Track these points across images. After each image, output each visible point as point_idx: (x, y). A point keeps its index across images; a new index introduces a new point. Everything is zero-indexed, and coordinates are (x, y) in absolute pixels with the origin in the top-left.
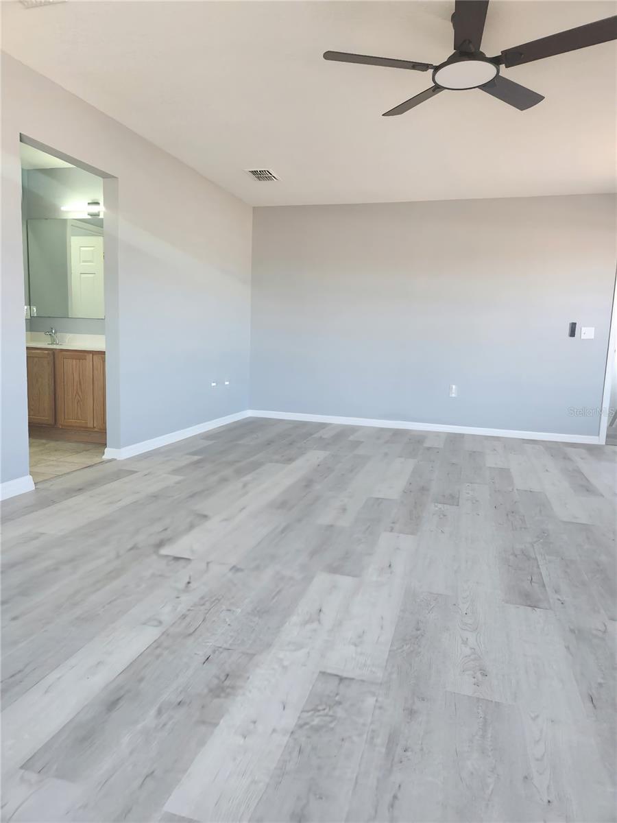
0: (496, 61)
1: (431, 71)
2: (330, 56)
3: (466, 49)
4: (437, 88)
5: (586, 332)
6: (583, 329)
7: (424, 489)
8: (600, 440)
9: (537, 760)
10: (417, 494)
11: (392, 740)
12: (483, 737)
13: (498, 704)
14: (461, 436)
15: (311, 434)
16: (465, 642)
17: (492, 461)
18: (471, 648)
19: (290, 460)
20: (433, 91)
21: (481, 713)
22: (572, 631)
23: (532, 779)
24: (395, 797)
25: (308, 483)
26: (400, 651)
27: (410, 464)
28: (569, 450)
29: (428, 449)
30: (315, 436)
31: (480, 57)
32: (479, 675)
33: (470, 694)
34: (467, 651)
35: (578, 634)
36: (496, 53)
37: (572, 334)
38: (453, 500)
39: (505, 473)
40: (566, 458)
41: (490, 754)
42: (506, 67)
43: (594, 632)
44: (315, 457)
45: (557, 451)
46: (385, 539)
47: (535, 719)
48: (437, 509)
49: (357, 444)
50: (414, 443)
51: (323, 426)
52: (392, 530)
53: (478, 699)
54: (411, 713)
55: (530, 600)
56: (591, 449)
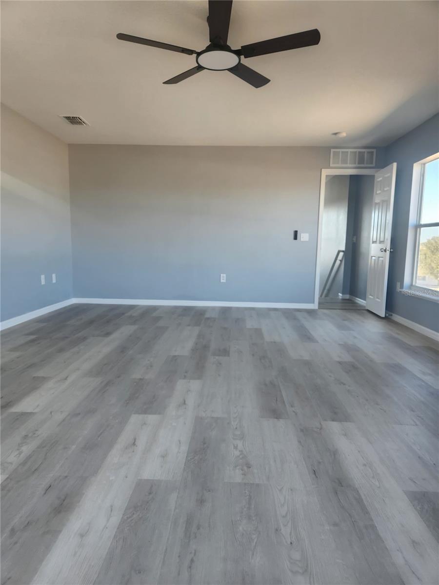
0: (238, 53)
1: (195, 55)
2: (121, 36)
3: (218, 42)
4: (200, 68)
5: (304, 237)
6: (302, 234)
7: (206, 347)
8: (314, 306)
9: (283, 517)
10: (201, 351)
11: (189, 522)
12: (249, 508)
13: (258, 485)
14: (229, 308)
15: (123, 314)
16: (236, 447)
17: (250, 324)
18: (240, 451)
19: (108, 334)
20: (198, 69)
21: (247, 492)
22: (302, 431)
23: (281, 530)
24: (192, 561)
25: (123, 349)
26: (192, 460)
27: (196, 330)
28: (298, 314)
29: (208, 319)
30: (126, 315)
31: (227, 49)
32: (245, 468)
33: (240, 482)
34: (237, 453)
35: (305, 432)
36: (238, 47)
37: (295, 238)
38: (225, 352)
39: (258, 332)
40: (295, 319)
41: (254, 518)
42: (245, 57)
43: (315, 430)
44: (126, 330)
45: (289, 314)
46: (181, 385)
47: (280, 490)
48: (215, 360)
49: (158, 319)
50: (198, 316)
51: (132, 307)
52: (185, 377)
53: (245, 484)
54: (201, 502)
55: (276, 414)
56: (310, 312)
